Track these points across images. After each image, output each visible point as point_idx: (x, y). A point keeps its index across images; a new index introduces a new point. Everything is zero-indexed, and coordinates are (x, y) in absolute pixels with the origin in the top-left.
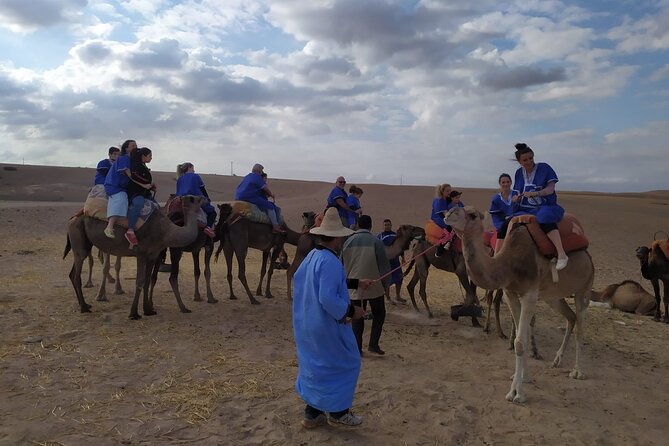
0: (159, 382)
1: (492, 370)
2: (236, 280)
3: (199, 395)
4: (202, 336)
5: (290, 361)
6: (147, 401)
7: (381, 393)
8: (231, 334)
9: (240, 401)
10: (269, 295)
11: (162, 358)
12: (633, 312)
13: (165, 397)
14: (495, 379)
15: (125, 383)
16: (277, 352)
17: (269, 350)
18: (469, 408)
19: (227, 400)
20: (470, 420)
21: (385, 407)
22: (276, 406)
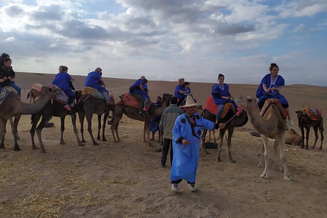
0: (30, 197)
1: (226, 180)
2: (86, 132)
3: (54, 206)
4: (61, 166)
5: (112, 180)
6: (18, 211)
7: (166, 199)
8: (79, 164)
9: (79, 208)
10: (104, 140)
11: (33, 181)
12: (290, 144)
13: (31, 207)
14: (228, 186)
15: (7, 199)
16: (106, 175)
17: (100, 173)
18: (215, 206)
19: (71, 208)
20: (217, 214)
21: (167, 208)
22: (102, 211)
